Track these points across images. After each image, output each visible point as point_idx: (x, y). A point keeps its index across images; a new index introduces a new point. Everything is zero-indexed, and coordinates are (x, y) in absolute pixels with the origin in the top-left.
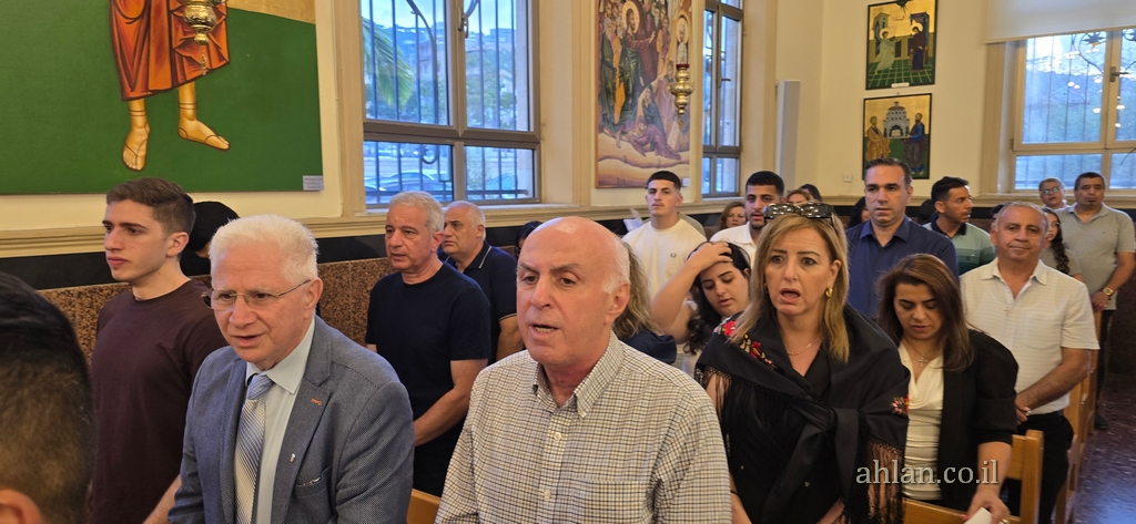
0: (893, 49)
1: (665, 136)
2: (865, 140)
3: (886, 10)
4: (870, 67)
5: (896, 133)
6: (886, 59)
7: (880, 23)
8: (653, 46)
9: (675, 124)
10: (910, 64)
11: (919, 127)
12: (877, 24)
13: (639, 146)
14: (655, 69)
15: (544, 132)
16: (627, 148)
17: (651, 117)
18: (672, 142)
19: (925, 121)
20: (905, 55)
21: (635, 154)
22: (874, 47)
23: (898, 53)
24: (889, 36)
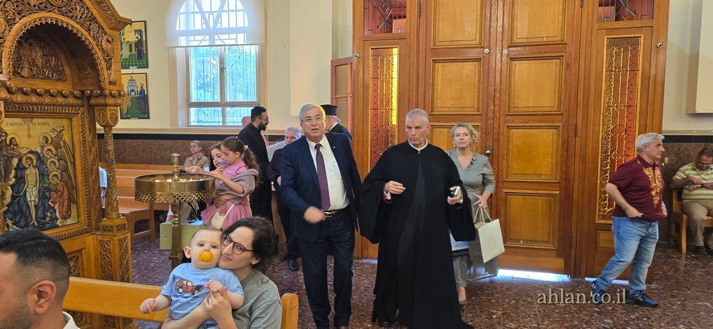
0: (128, 48)
6: (126, 53)
7: (121, 33)
10: (137, 56)
11: (142, 91)
19: (145, 88)
20: (134, 52)
24: (126, 41)
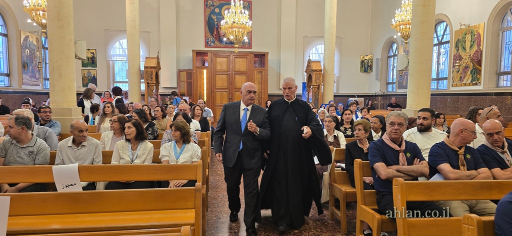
1: (35, 76)
4: (83, 63)
5: (89, 77)
8: (32, 58)
9: (38, 73)
11: (94, 76)
13: (30, 77)
14: (33, 62)
15: (11, 73)
16: (28, 77)
17: (33, 71)
18: (37, 77)
19: (95, 75)
20: (90, 61)
21: (30, 79)
23: (88, 60)
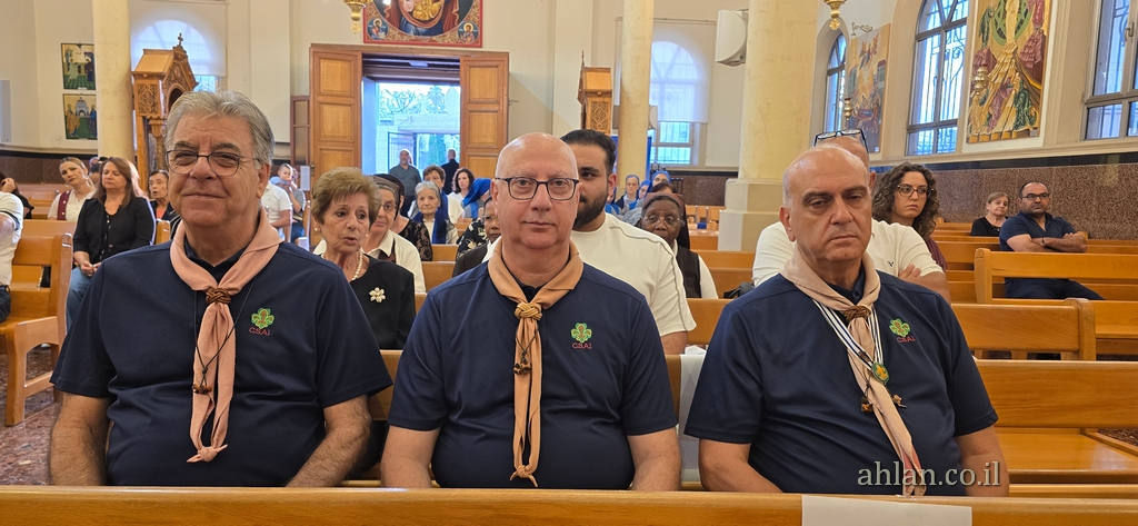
0: (76, 69)
2: (66, 117)
3: (71, 47)
4: (65, 77)
6: (73, 74)
7: (68, 54)
10: (85, 78)
11: (91, 112)
12: (67, 55)
19: (94, 109)
22: (66, 66)
23: (80, 72)
24: (75, 62)
